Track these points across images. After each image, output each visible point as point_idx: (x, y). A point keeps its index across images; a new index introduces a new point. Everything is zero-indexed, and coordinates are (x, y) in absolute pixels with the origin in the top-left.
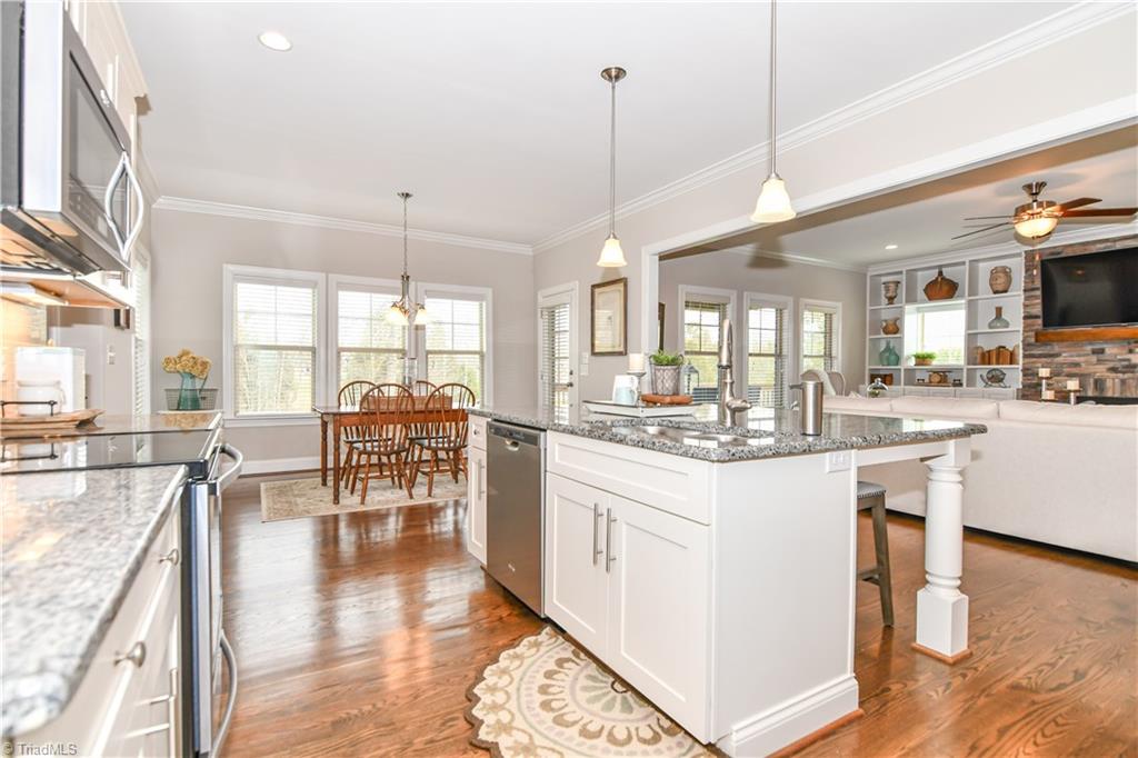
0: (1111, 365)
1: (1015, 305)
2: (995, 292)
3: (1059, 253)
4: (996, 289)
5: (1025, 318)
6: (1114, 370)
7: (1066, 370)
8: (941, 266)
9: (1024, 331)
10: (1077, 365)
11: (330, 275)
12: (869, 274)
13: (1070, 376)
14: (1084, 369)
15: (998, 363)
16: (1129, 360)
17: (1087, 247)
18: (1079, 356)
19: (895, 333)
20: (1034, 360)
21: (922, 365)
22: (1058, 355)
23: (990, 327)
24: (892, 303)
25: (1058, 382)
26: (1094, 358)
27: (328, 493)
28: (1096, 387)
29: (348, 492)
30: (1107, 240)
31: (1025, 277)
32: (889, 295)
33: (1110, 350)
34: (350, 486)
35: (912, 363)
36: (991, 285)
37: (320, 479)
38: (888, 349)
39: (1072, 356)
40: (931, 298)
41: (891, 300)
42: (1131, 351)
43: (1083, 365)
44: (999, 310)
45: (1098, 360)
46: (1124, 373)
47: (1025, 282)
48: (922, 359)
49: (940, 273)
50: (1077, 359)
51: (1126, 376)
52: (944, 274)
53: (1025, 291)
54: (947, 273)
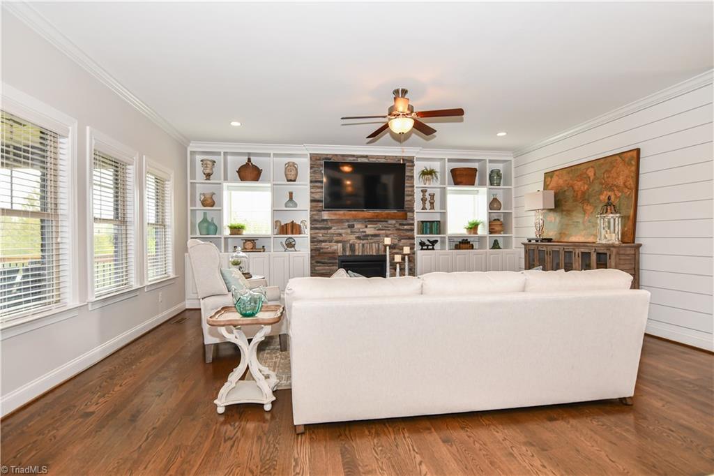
0: (357, 235)
1: (303, 191)
2: (288, 181)
3: (330, 159)
4: (289, 179)
5: (312, 201)
6: (359, 238)
7: (335, 238)
8: (249, 154)
9: (311, 211)
10: (341, 235)
12: (189, 149)
13: (337, 242)
14: (345, 237)
15: (292, 233)
16: (365, 232)
17: (346, 158)
18: (342, 229)
19: (212, 206)
20: (317, 231)
21: (238, 234)
22: (330, 228)
23: (286, 207)
24: (209, 179)
25: (331, 246)
26: (349, 231)
28: (351, 250)
30: (353, 156)
31: (311, 173)
32: (208, 171)
33: (357, 226)
35: (227, 232)
36: (286, 175)
38: (205, 220)
39: (337, 229)
40: (243, 179)
41: (208, 176)
42: (366, 227)
43: (343, 235)
44: (291, 194)
45: (351, 232)
46: (363, 240)
47: (311, 176)
48: (236, 230)
49: (249, 160)
50: (341, 231)
51: (364, 242)
52: (252, 161)
53: (311, 182)
54: (254, 160)
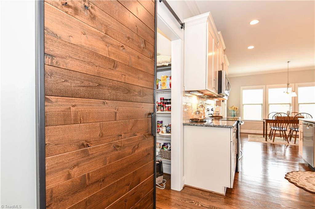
11: (267, 86)
27: (264, 139)
29: (270, 140)
34: (270, 138)
37: (263, 136)
